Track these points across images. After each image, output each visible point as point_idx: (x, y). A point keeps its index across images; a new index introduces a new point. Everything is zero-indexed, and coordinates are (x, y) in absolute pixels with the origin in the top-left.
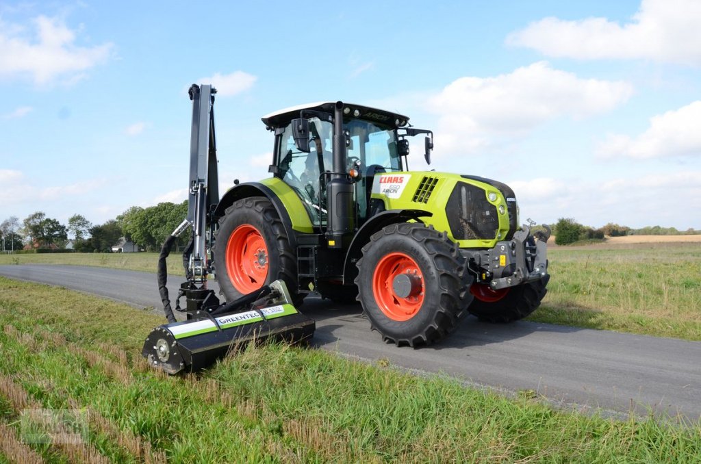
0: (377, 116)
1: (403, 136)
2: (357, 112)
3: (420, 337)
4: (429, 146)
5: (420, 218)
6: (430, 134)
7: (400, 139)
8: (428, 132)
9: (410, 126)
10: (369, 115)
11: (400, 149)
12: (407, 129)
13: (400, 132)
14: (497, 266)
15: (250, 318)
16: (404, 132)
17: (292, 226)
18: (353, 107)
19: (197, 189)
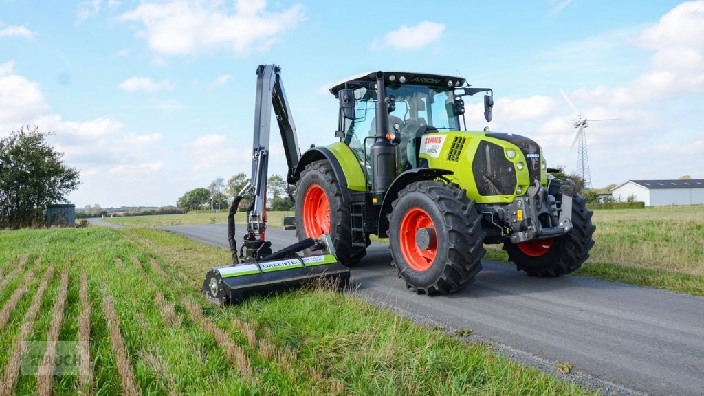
0: (427, 80)
1: (460, 96)
2: (403, 79)
3: (433, 287)
4: (489, 104)
5: (444, 176)
6: (490, 92)
7: (458, 99)
8: (487, 90)
9: (469, 85)
10: (417, 79)
11: (456, 109)
12: (465, 89)
13: (457, 92)
14: (515, 221)
15: (291, 264)
16: (463, 92)
17: (347, 185)
18: (398, 75)
19: (258, 155)
